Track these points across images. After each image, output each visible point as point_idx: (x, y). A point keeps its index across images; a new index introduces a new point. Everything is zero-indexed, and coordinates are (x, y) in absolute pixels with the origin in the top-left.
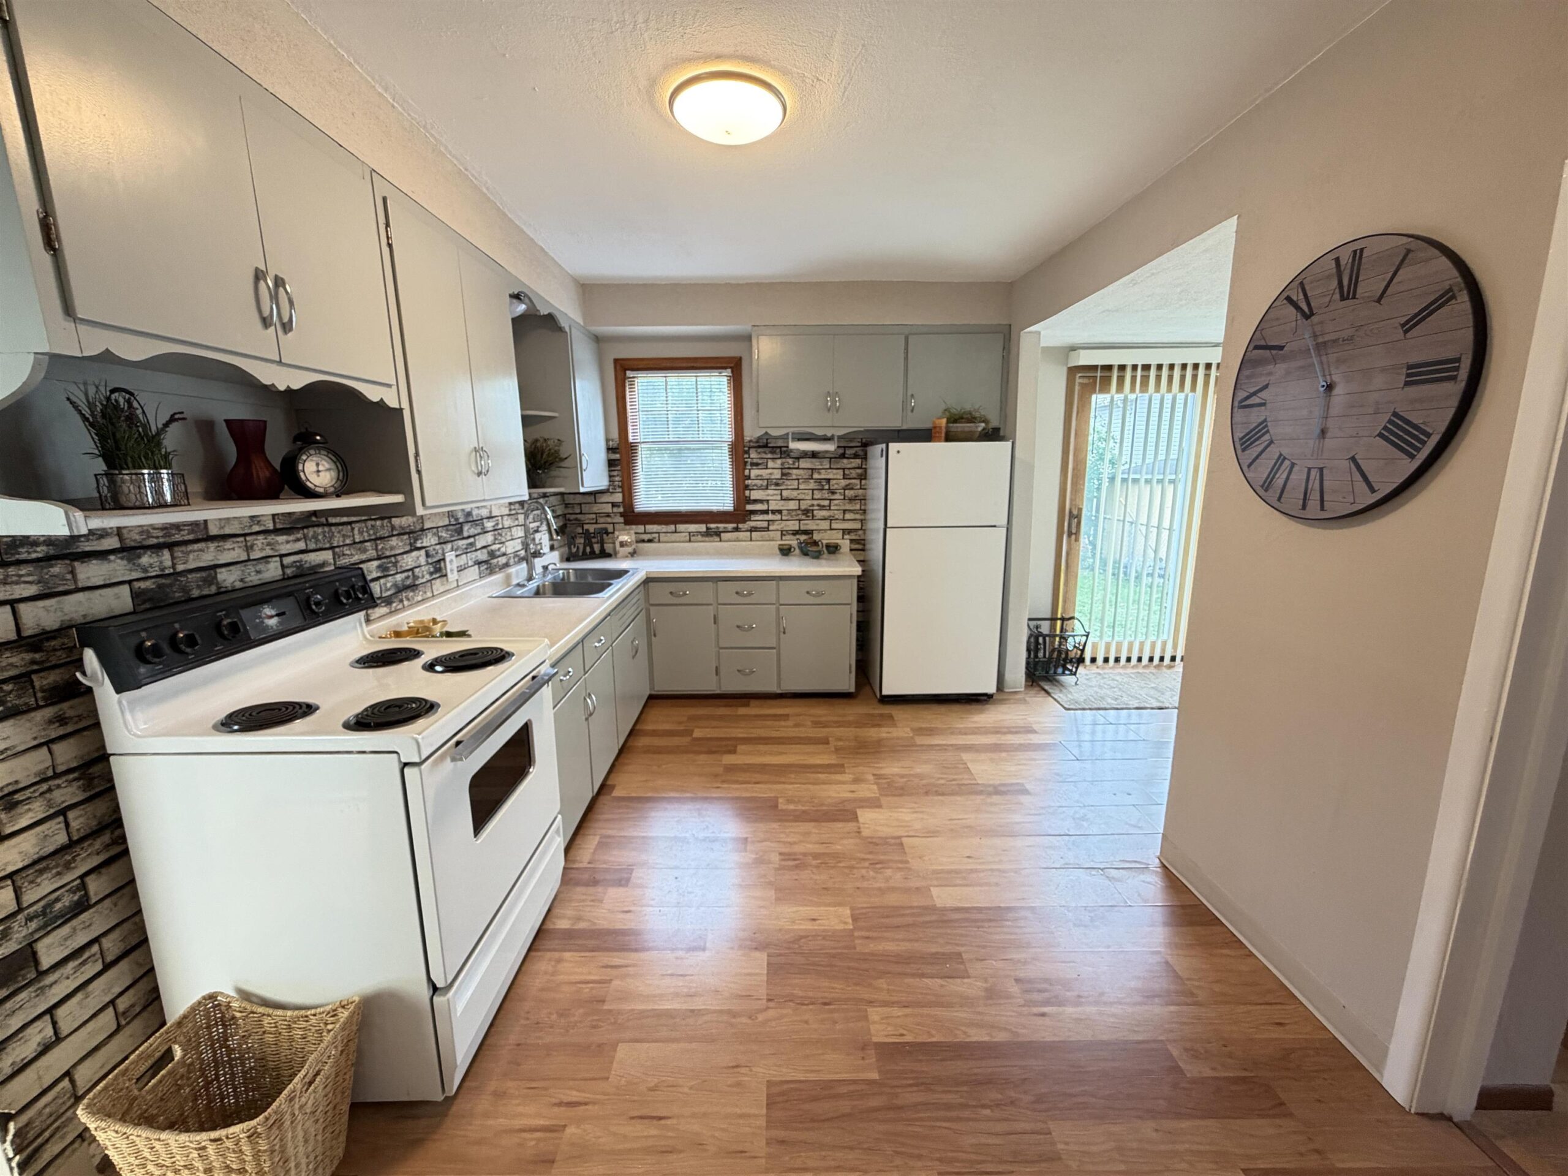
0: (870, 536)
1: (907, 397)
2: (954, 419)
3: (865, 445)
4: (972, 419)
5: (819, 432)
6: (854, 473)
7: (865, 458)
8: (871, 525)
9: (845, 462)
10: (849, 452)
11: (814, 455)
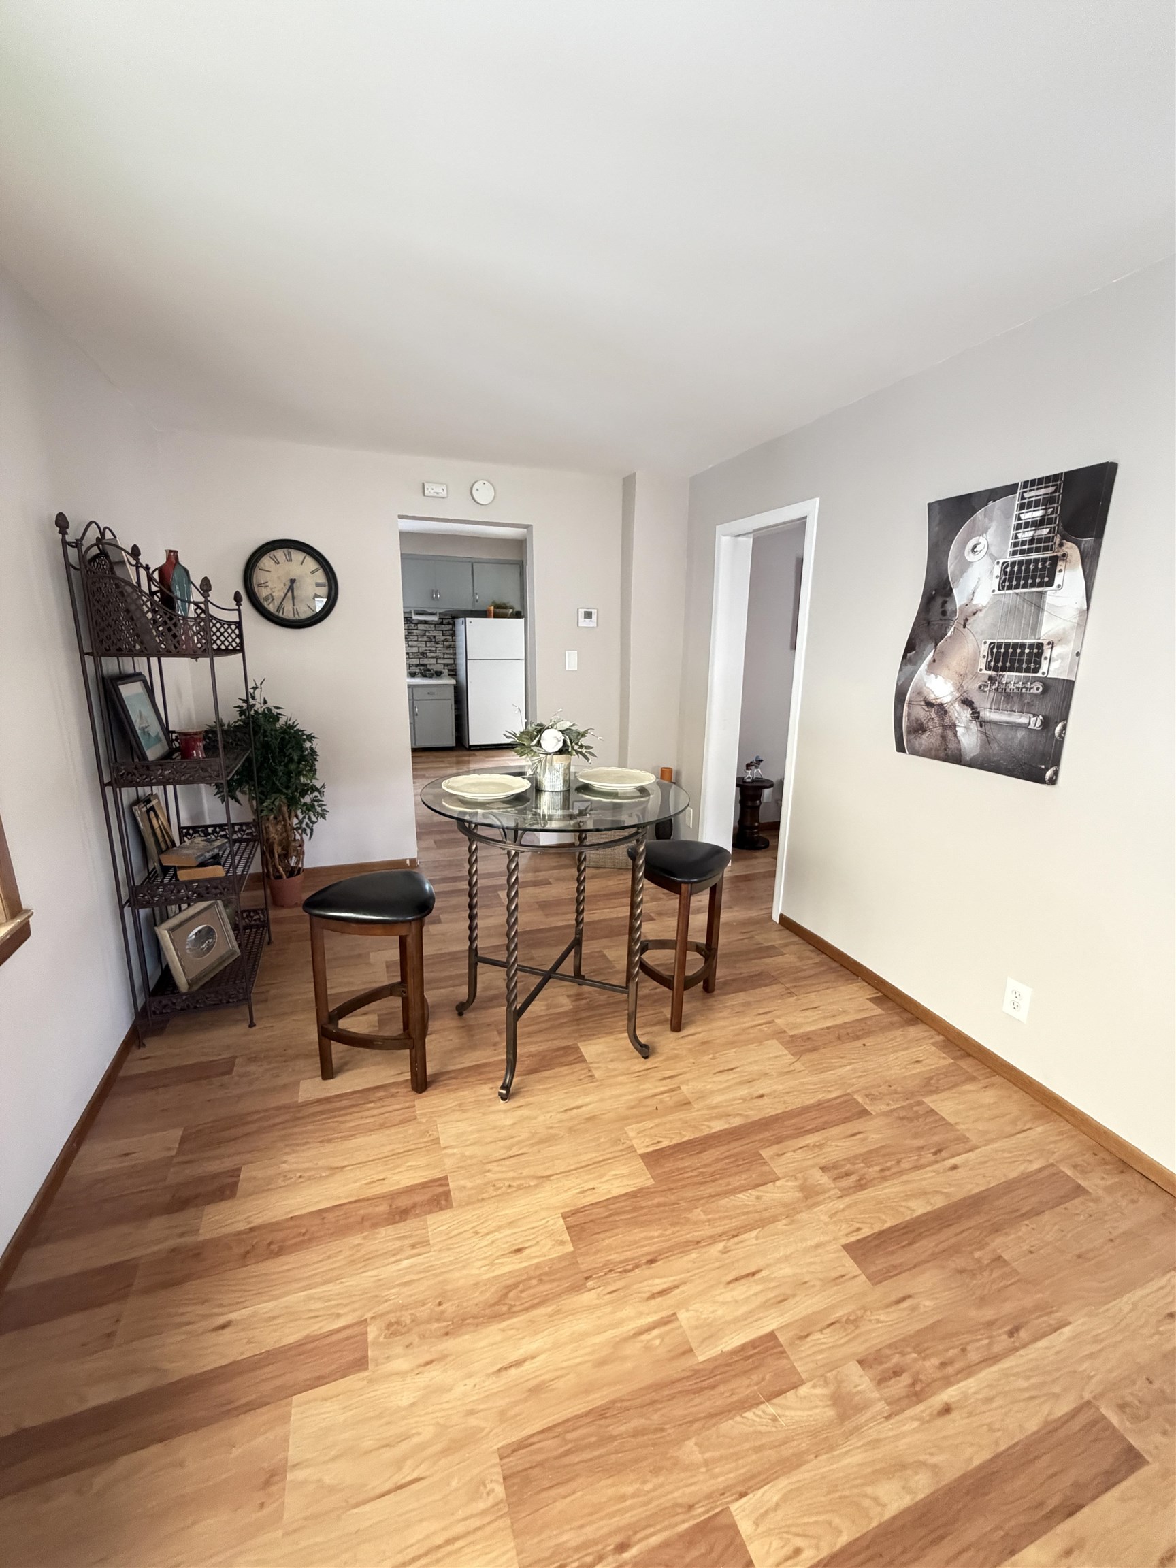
0: (458, 668)
1: (474, 594)
2: (497, 607)
3: (454, 618)
4: (506, 607)
5: (430, 611)
6: (448, 633)
7: (454, 624)
8: (458, 662)
9: (443, 627)
10: (445, 621)
11: (426, 622)
